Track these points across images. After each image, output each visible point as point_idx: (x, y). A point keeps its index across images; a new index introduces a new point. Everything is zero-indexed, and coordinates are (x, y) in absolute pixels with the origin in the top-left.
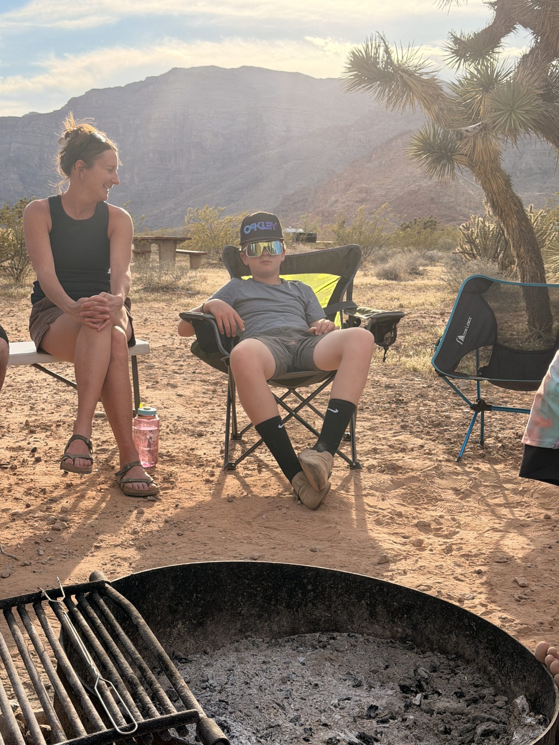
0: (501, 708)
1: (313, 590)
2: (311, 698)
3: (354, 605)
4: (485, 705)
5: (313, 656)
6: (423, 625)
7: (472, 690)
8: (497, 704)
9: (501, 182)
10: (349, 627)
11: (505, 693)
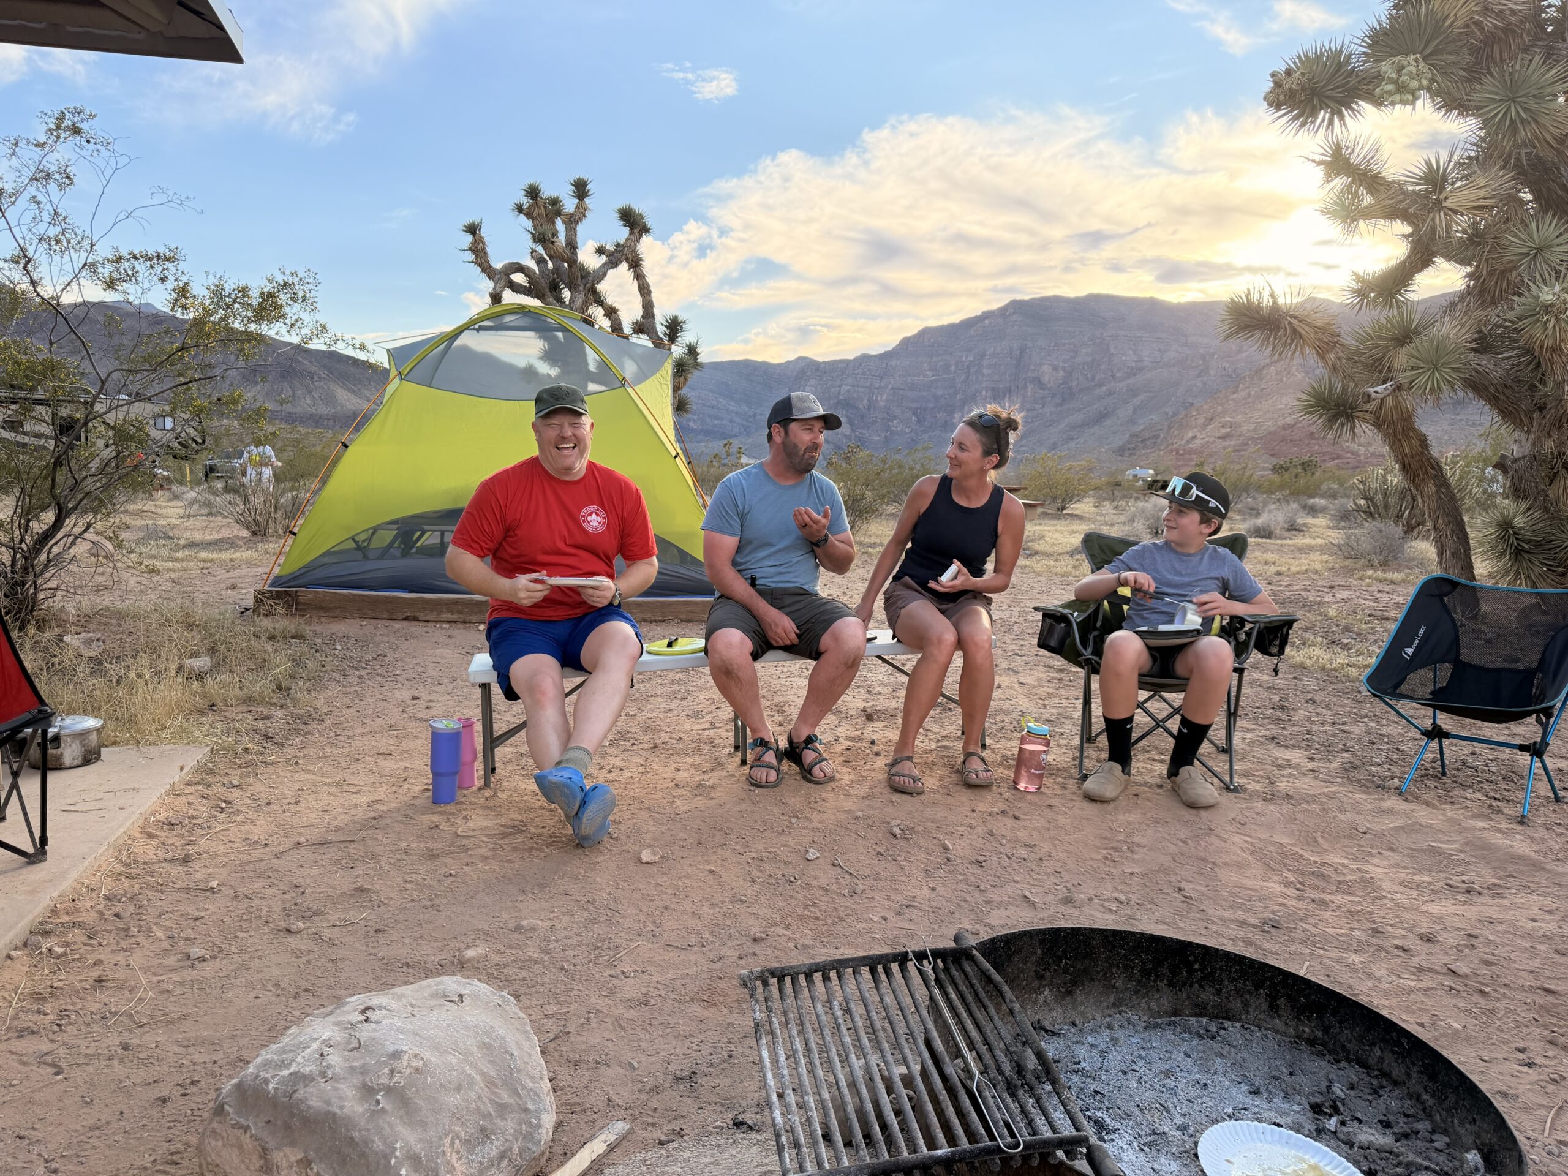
0: (1441, 1151)
1: (1201, 970)
2: (1200, 1101)
3: (1249, 992)
4: (1419, 1144)
5: (1201, 1048)
6: (1338, 1030)
7: (1402, 1120)
8: (1436, 1144)
9: (1415, 443)
10: (1243, 1017)
11: (1445, 1132)
